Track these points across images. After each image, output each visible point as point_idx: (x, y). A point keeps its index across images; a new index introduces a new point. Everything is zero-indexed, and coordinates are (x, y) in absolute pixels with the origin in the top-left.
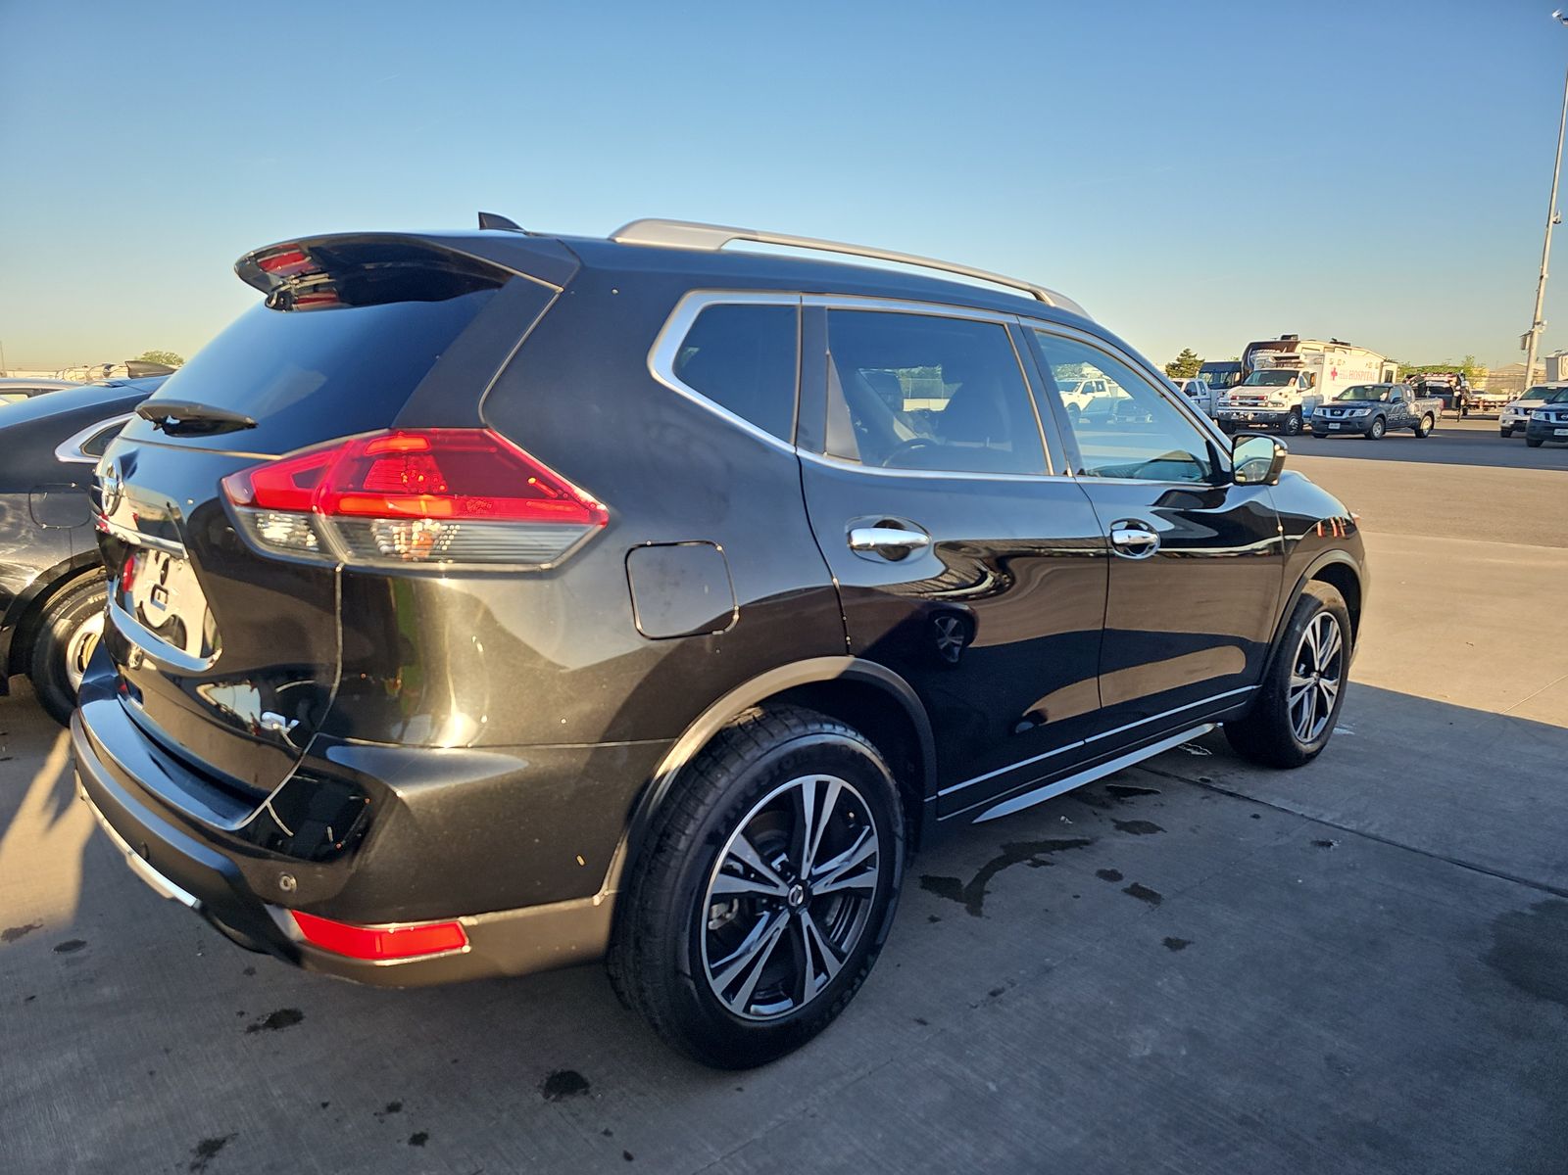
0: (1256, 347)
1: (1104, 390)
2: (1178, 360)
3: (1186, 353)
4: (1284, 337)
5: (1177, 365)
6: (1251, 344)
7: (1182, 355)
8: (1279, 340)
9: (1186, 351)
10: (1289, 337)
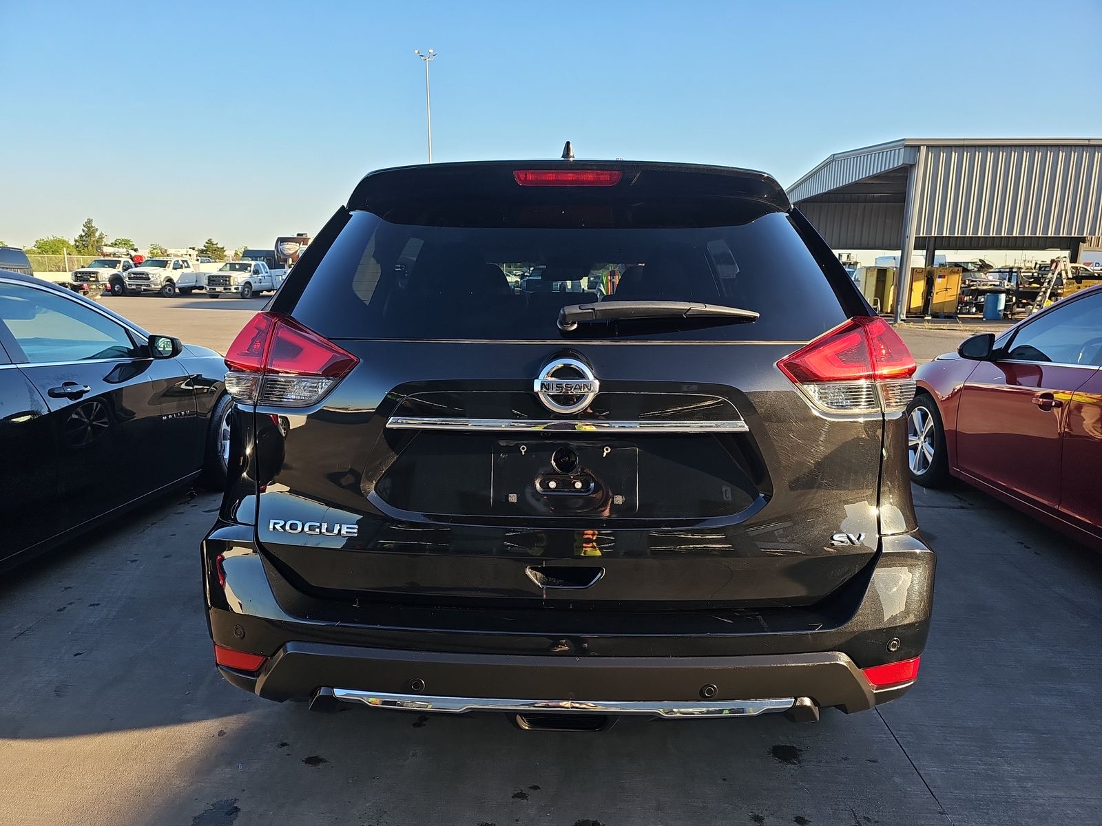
0: (282, 240)
1: (188, 267)
2: (205, 246)
3: (210, 242)
4: (298, 235)
5: (205, 251)
6: (279, 238)
7: (207, 243)
8: (295, 236)
9: (210, 240)
10: (302, 235)
